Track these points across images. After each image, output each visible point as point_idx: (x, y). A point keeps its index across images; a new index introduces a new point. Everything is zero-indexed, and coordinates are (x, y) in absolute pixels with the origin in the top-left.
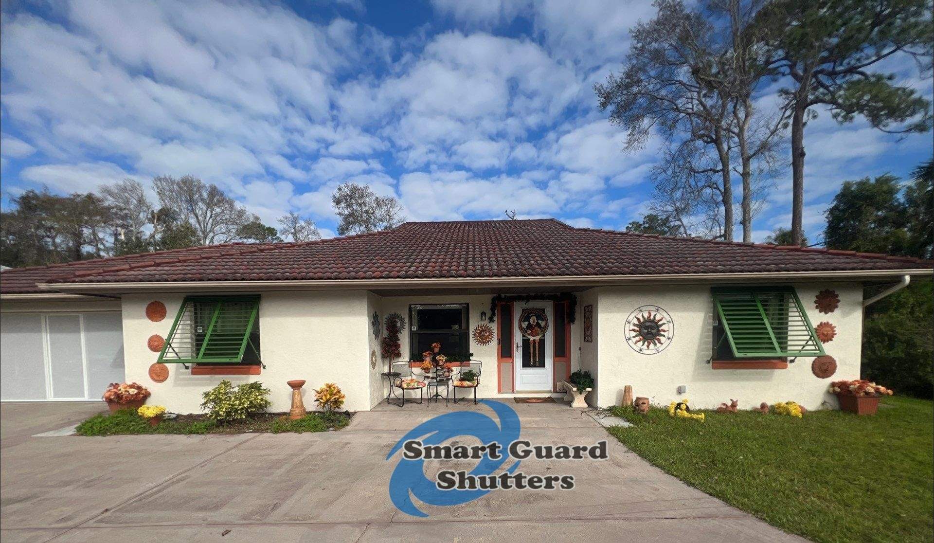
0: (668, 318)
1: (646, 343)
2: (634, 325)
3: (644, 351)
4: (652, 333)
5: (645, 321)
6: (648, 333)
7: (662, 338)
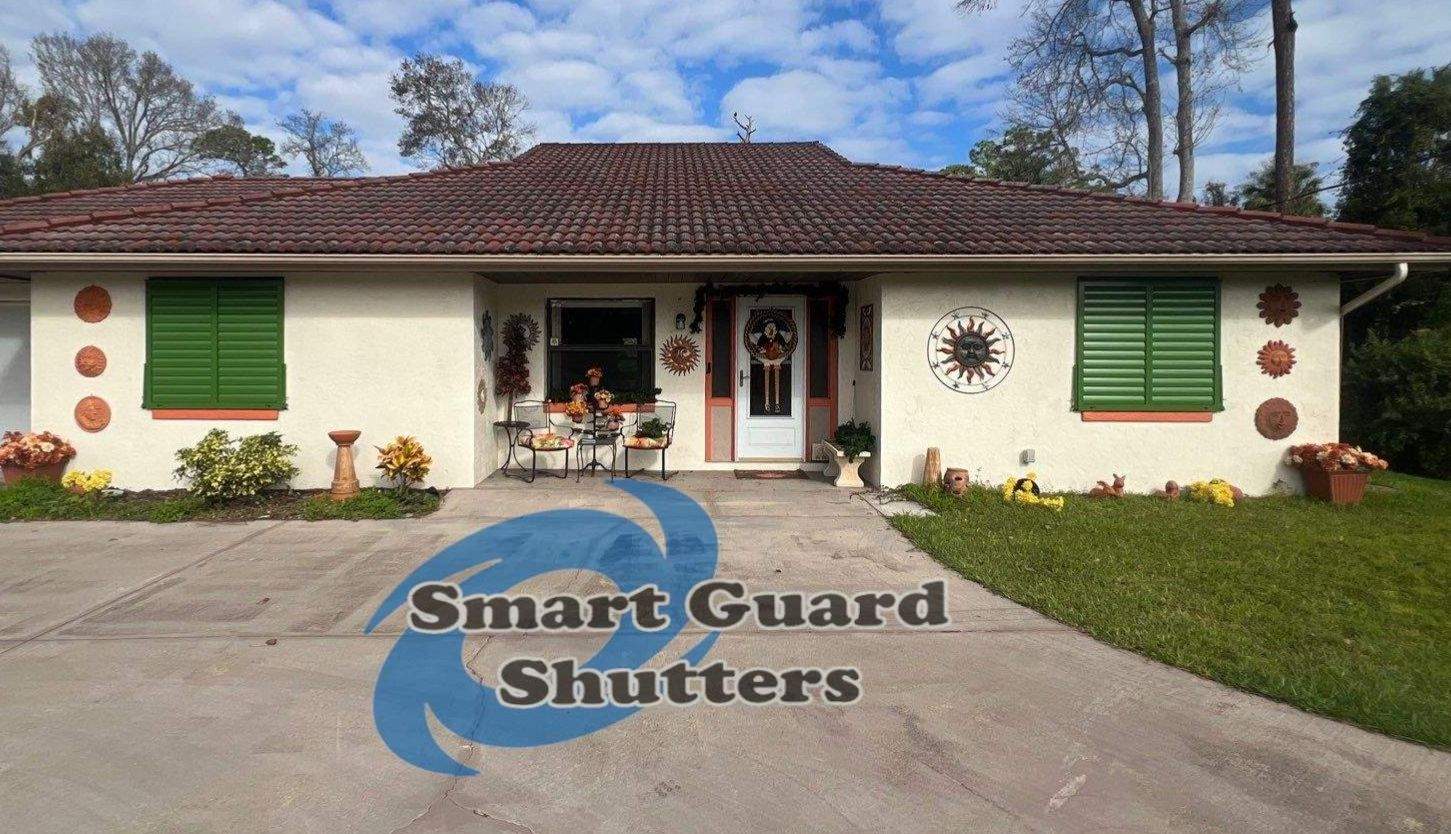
0: (1004, 330)
1: (966, 374)
2: (945, 341)
3: (962, 388)
4: (975, 356)
5: (964, 335)
6: (969, 355)
7: (993, 366)
